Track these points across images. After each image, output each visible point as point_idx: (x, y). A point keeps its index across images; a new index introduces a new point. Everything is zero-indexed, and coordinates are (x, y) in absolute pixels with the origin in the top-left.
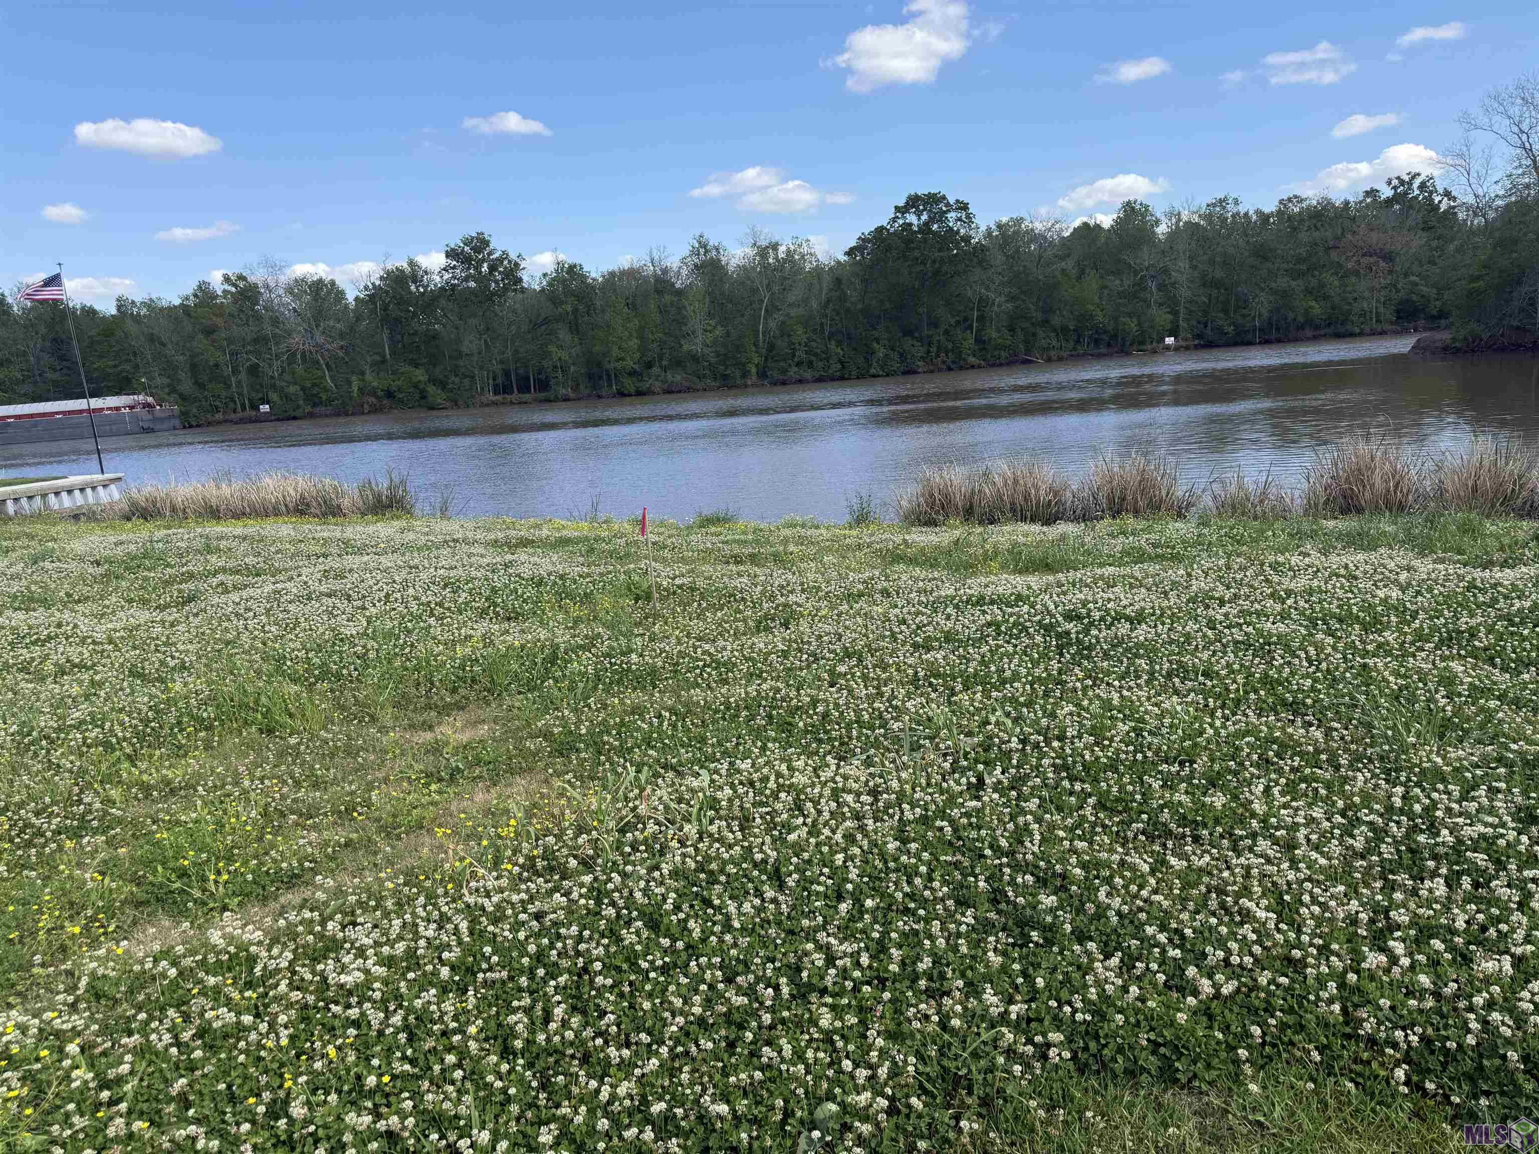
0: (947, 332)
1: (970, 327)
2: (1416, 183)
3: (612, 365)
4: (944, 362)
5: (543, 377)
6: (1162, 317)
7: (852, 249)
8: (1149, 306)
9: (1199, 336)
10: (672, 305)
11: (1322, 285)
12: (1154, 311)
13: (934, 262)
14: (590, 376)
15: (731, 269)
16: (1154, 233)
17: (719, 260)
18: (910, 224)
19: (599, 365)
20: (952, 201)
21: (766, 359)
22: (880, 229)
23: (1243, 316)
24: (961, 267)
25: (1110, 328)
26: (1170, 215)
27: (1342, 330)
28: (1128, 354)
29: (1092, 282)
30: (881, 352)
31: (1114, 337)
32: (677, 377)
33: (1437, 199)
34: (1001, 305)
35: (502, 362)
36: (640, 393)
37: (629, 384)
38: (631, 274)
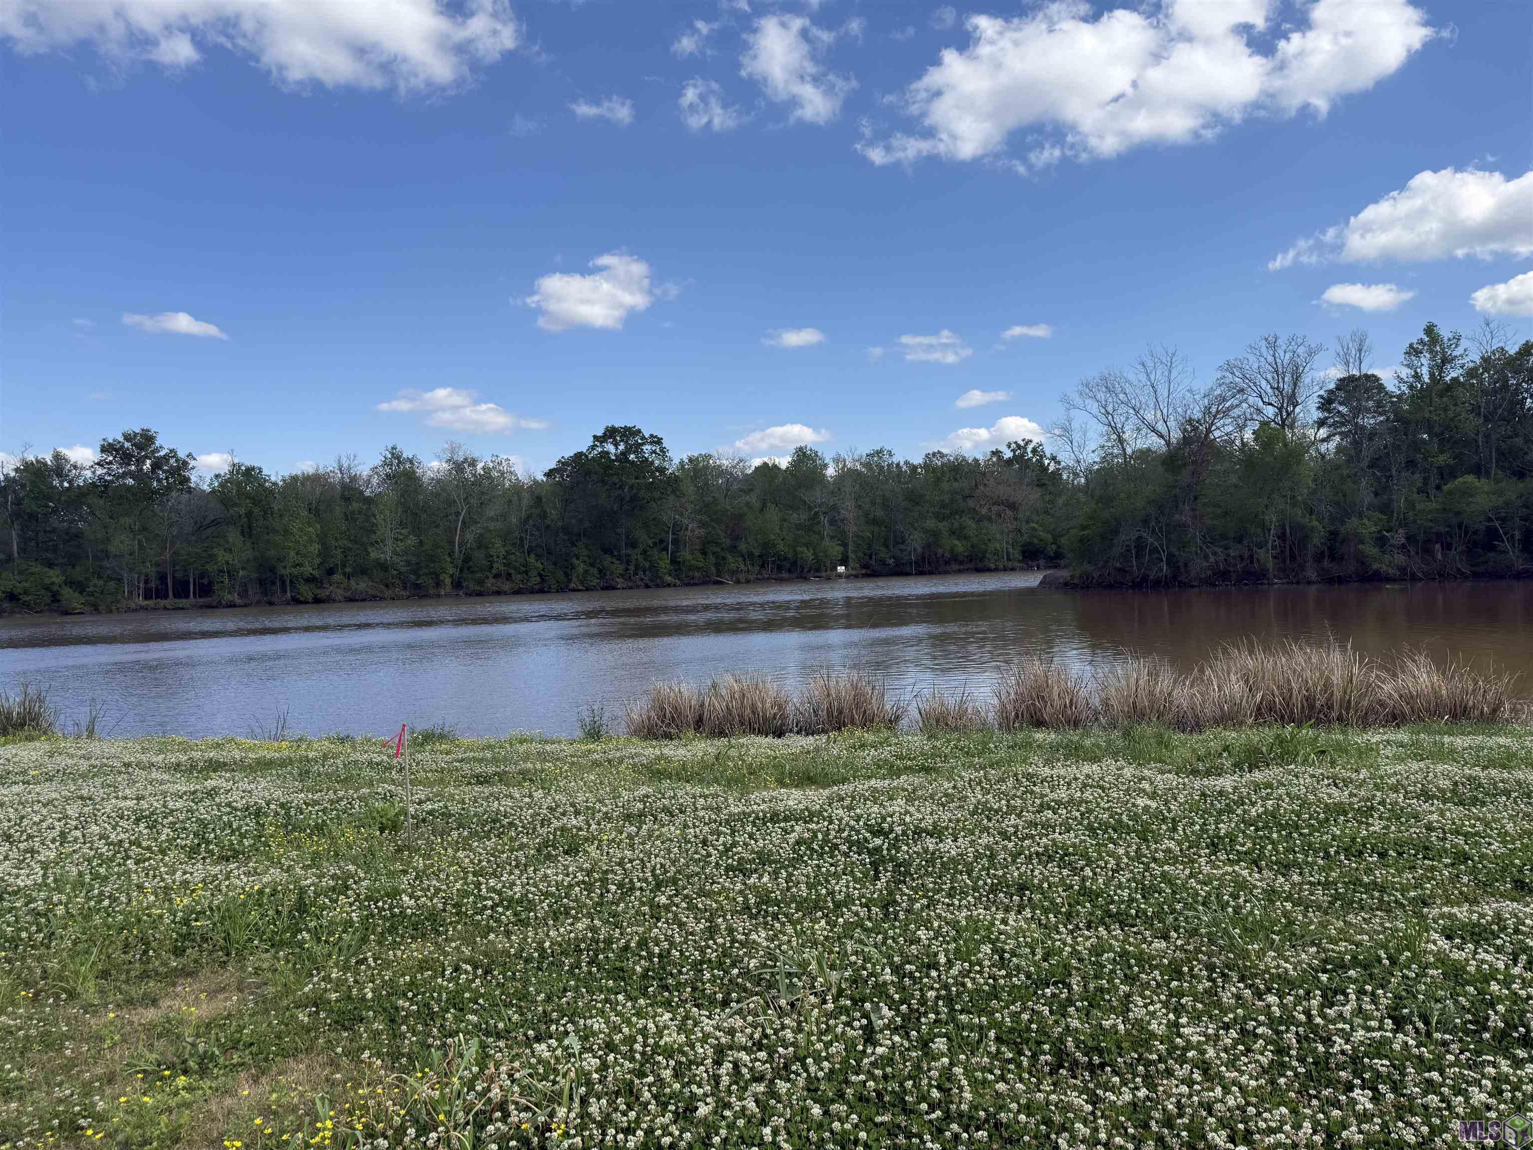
0: (644, 552)
1: (666, 549)
2: (1029, 449)
3: (288, 571)
4: (642, 580)
5: (205, 581)
6: (836, 550)
7: (551, 471)
8: (822, 538)
9: (865, 567)
10: (360, 513)
11: (962, 528)
12: (827, 542)
13: (632, 487)
14: (261, 582)
15: (425, 480)
16: (824, 475)
17: (414, 472)
18: (608, 453)
19: (273, 570)
20: (647, 436)
21: (461, 571)
22: (579, 455)
23: (901, 550)
24: (657, 494)
25: (790, 556)
26: (836, 460)
27: (980, 565)
28: (806, 579)
29: (773, 515)
30: (581, 568)
31: (795, 563)
32: (362, 585)
33: (1046, 462)
34: (693, 530)
35: (158, 565)
36: (317, 601)
37: (306, 591)
38: (316, 479)
